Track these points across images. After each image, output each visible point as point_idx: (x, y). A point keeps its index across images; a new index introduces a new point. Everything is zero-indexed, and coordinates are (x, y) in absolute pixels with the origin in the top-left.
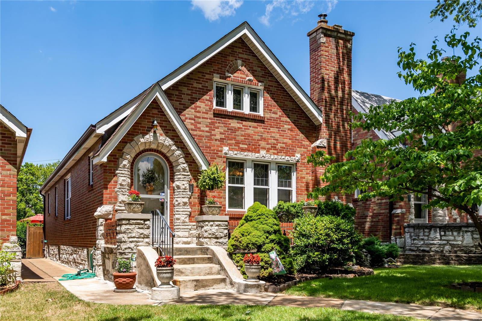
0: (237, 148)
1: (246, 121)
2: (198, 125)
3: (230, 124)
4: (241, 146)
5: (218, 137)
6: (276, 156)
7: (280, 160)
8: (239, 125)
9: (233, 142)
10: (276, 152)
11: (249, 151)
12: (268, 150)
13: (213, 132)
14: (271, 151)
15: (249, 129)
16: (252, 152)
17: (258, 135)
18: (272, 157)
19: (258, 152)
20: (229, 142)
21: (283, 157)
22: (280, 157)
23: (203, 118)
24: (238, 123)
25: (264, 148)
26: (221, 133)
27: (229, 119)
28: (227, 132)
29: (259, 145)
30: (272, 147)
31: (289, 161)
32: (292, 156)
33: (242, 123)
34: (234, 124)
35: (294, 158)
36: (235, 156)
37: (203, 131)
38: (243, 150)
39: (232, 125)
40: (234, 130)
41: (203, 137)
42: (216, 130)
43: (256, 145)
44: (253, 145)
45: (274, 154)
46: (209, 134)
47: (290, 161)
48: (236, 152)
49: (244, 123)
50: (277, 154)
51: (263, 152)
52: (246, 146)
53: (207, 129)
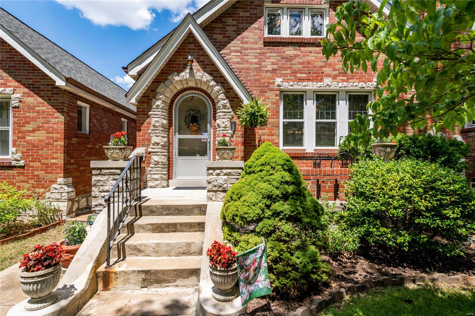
0: (293, 78)
1: (305, 46)
2: (246, 57)
3: (284, 52)
4: (298, 75)
5: (269, 68)
6: (345, 83)
7: (352, 88)
8: (295, 52)
9: (289, 71)
10: (345, 78)
11: (309, 80)
12: (334, 77)
13: (263, 63)
14: (338, 78)
15: (308, 55)
16: (313, 81)
17: (321, 62)
18: (340, 85)
19: (322, 80)
20: (283, 72)
21: (355, 84)
22: (351, 84)
23: (251, 49)
24: (294, 50)
25: (329, 76)
26: (273, 64)
27: (283, 46)
28: (280, 61)
29: (323, 73)
30: (339, 73)
31: (364, 88)
32: (368, 81)
33: (300, 50)
34: (290, 51)
35: (371, 83)
36: (291, 87)
37: (251, 63)
38: (301, 80)
39: (287, 52)
40: (289, 59)
41: (251, 69)
42: (267, 60)
43: (318, 73)
44: (314, 73)
45: (343, 81)
46: (258, 66)
47: (366, 88)
48: (292, 83)
49: (303, 49)
50: (347, 81)
51: (327, 81)
52: (305, 75)
53: (256, 60)
